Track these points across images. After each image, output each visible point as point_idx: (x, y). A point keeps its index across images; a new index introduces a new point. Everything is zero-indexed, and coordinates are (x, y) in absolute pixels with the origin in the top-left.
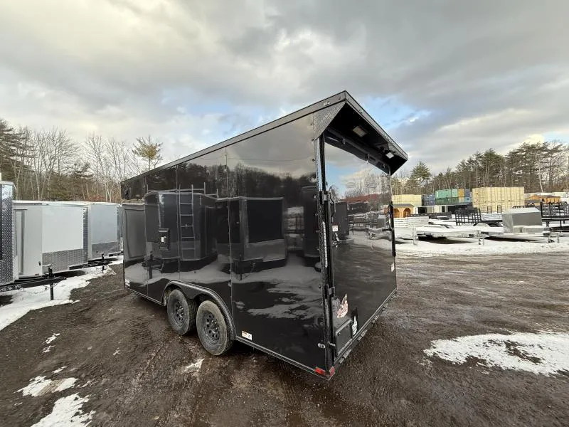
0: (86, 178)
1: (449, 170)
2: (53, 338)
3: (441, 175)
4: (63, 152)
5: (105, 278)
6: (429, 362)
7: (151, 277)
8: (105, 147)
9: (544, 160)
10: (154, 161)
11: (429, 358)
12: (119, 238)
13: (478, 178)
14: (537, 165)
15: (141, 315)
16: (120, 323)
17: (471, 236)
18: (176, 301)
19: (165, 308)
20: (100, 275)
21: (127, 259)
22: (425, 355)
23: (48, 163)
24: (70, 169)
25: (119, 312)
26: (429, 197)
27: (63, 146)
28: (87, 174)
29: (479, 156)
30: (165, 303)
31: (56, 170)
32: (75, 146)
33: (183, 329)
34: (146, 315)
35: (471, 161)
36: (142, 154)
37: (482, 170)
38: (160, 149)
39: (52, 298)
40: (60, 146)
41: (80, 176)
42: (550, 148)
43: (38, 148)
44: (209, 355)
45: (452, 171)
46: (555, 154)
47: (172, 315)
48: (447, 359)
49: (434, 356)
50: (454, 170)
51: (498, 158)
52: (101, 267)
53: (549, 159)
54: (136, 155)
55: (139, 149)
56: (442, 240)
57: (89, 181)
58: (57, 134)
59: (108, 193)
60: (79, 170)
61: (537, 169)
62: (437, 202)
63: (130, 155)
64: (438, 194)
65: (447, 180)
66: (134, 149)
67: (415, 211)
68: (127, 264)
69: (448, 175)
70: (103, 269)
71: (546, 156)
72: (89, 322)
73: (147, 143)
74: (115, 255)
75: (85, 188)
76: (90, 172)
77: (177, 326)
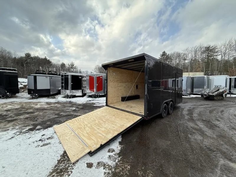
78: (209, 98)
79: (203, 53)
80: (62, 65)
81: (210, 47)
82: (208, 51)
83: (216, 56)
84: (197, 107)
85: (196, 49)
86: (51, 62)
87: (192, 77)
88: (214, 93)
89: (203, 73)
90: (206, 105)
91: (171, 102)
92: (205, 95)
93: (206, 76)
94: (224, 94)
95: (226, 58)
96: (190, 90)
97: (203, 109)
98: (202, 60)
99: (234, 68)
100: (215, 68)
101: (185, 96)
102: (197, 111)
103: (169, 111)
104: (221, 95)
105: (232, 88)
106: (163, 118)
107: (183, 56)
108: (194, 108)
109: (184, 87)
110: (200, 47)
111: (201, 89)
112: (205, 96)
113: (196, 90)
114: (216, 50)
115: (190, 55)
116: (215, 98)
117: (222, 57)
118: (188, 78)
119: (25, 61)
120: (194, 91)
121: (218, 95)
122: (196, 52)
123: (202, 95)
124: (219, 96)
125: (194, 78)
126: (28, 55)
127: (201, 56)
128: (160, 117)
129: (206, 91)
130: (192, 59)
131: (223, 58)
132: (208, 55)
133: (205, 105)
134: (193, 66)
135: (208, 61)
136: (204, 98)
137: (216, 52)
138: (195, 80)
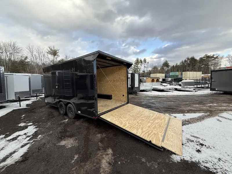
0: (27, 63)
1: (177, 64)
2: (23, 116)
3: (173, 66)
4: (16, 51)
5: (38, 101)
7: (55, 101)
8: (35, 50)
9: (212, 61)
10: (56, 57)
12: (42, 88)
13: (187, 68)
14: (210, 64)
15: (51, 111)
16: (44, 112)
17: (170, 89)
18: (61, 105)
19: (58, 108)
20: (36, 100)
21: (46, 95)
23: (9, 56)
24: (19, 59)
25: (44, 110)
26: (167, 75)
27: (15, 49)
28: (26, 61)
29: (188, 59)
30: (58, 106)
31: (12, 59)
32: (21, 49)
33: (63, 113)
34: (52, 110)
35: (185, 61)
36: (51, 53)
37: (189, 65)
38: (58, 52)
39: (20, 106)
40: (14, 49)
41: (24, 62)
42: (215, 57)
43: (4, 49)
44: (70, 118)
45: (178, 65)
46: (217, 59)
47: (60, 109)
50: (178, 64)
51: (196, 60)
52: (36, 97)
53: (214, 61)
54: (48, 54)
55: (49, 51)
56: (162, 91)
57: (28, 64)
58: (12, 43)
59: (37, 70)
60: (23, 59)
61: (209, 65)
62: (170, 77)
63: (46, 54)
64: (171, 74)
65: (176, 68)
66: (47, 51)
67: (161, 80)
68: (46, 97)
69: (176, 66)
70: (37, 98)
71: (213, 60)
72: (34, 112)
73: (53, 49)
74: (41, 94)
75: (26, 67)
76: (28, 60)
77: (62, 112)
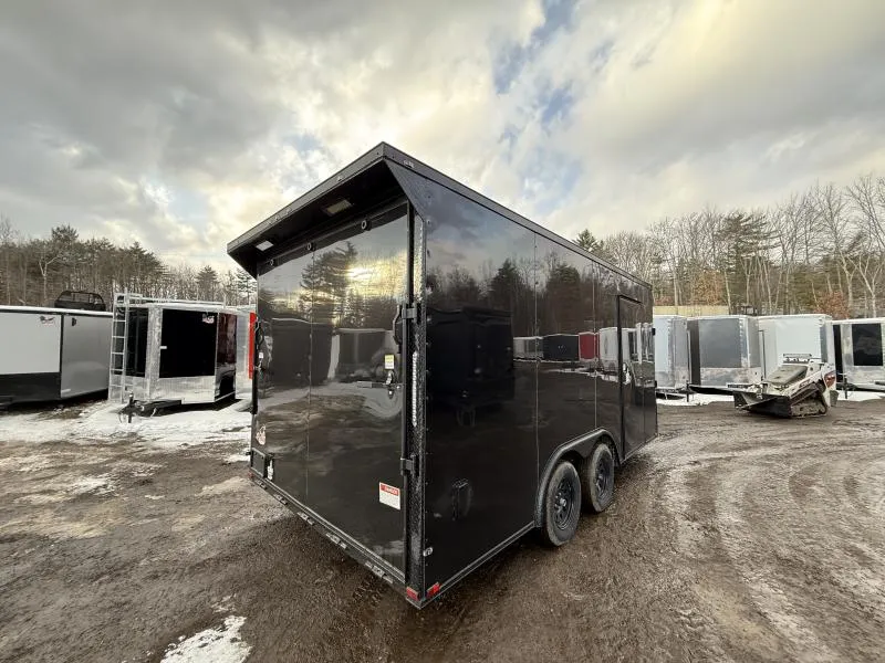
6: (221, 609)
11: (226, 614)
22: (236, 614)
48: (198, 636)
49: (222, 623)
78: (769, 409)
79: (718, 238)
80: (202, 274)
81: (740, 217)
82: (735, 231)
83: (766, 248)
84: (728, 459)
85: (693, 224)
86: (157, 264)
87: (689, 323)
88: (785, 386)
89: (727, 308)
90: (764, 444)
91: (603, 448)
92: (752, 395)
93: (743, 318)
94: (828, 390)
95: (801, 258)
96: (687, 376)
97: (756, 469)
98: (720, 262)
99: (830, 290)
100: (767, 291)
101: (670, 397)
102: (730, 487)
103: (594, 497)
104: (814, 394)
105: (845, 366)
106: (552, 548)
107: (653, 247)
108: (713, 469)
109: (662, 363)
110: (709, 219)
111: (729, 370)
112: (750, 403)
113: (709, 372)
114: (765, 230)
115: (675, 245)
116: (795, 409)
117: (785, 252)
118: (674, 322)
119: (50, 257)
120: (703, 376)
121: (801, 395)
122: (694, 233)
123: (738, 395)
124: (807, 399)
125: (700, 325)
126: (64, 237)
127: (714, 247)
128: (538, 543)
129: (753, 379)
130: (682, 260)
131: (789, 255)
132: (736, 247)
133: (757, 445)
134: (689, 285)
135: (739, 266)
136: (747, 409)
137: (765, 238)
138: (703, 331)
